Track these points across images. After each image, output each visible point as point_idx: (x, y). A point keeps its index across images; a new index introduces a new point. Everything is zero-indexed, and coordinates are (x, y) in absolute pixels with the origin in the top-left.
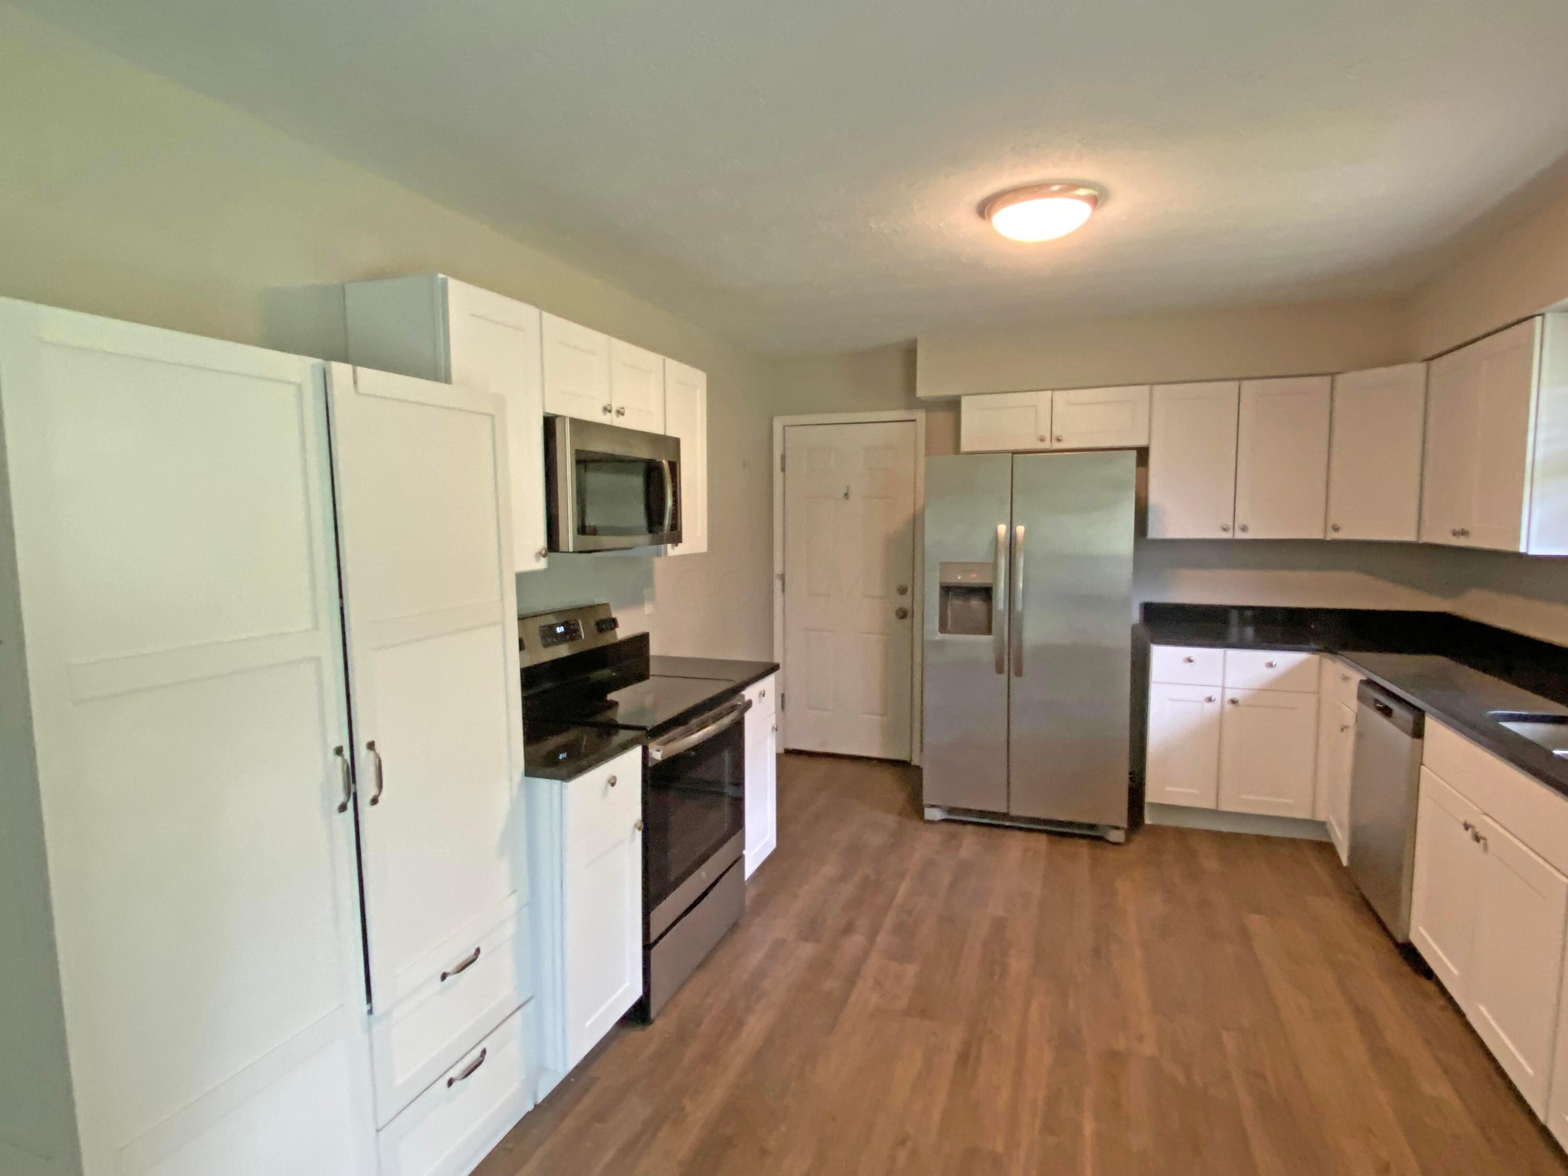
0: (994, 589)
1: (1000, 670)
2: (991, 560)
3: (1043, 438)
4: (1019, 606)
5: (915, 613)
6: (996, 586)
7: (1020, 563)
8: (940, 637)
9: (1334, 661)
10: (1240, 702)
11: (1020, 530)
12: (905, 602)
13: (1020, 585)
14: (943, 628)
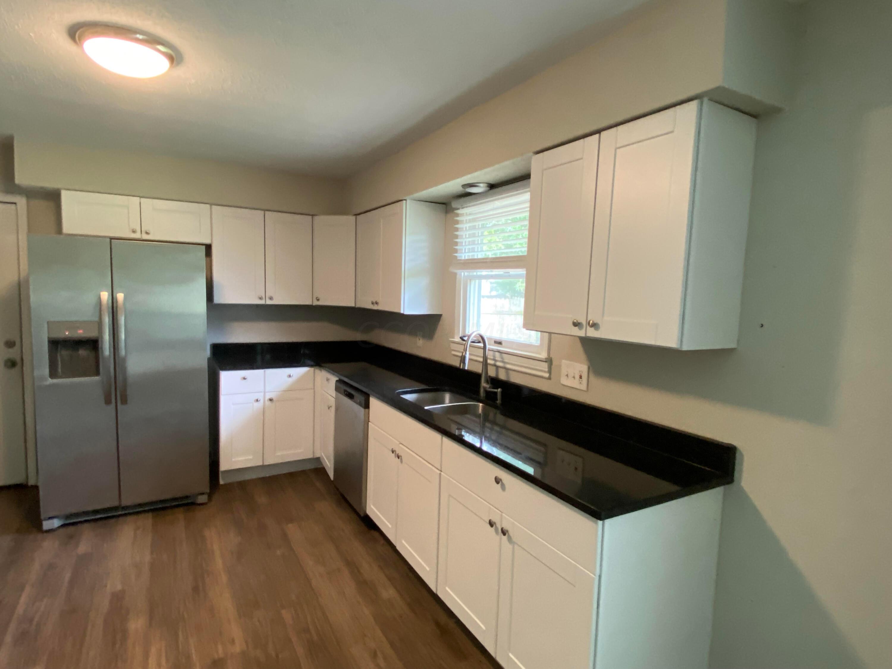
0: (100, 340)
1: (108, 402)
2: (96, 319)
3: (134, 230)
4: (123, 352)
5: (25, 362)
6: (102, 338)
7: (122, 320)
8: (50, 381)
9: (321, 370)
10: (274, 399)
11: (120, 296)
12: (13, 353)
13: (123, 336)
14: (53, 374)
